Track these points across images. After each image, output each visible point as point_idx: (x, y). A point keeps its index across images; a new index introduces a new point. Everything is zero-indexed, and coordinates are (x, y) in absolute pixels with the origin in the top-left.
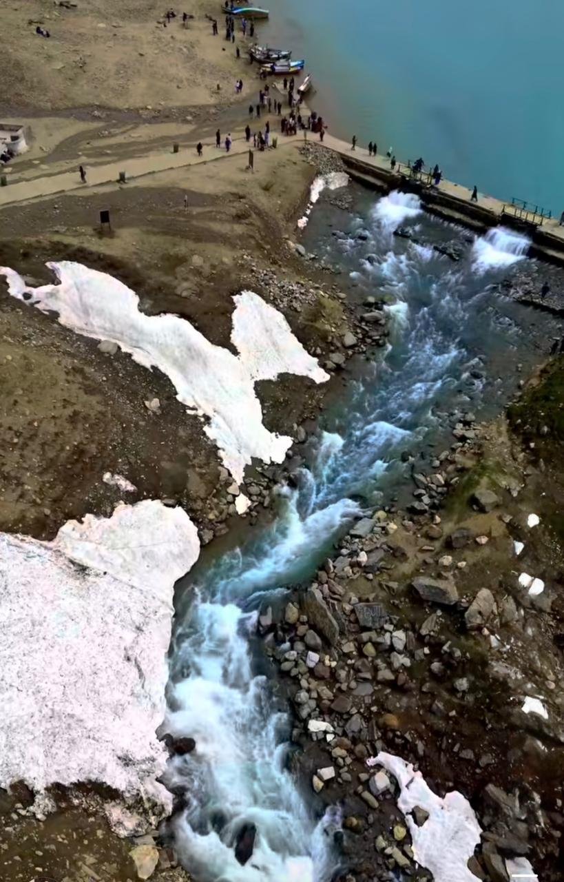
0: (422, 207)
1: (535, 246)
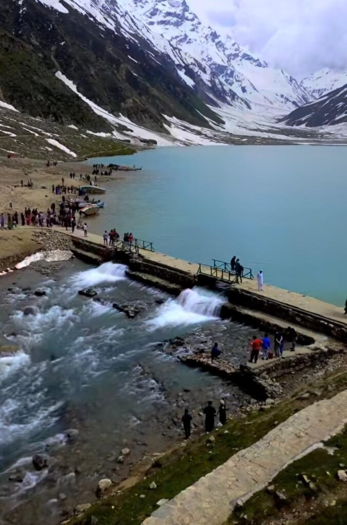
0: (127, 274)
1: (229, 305)
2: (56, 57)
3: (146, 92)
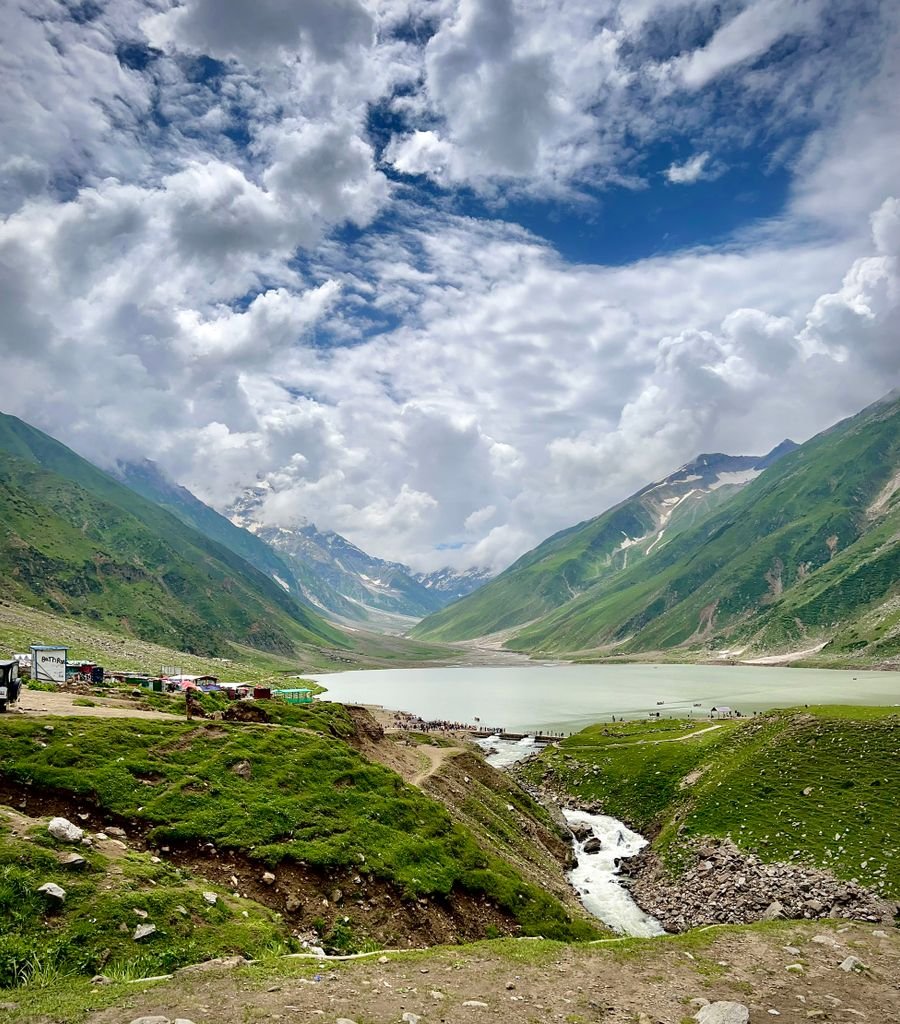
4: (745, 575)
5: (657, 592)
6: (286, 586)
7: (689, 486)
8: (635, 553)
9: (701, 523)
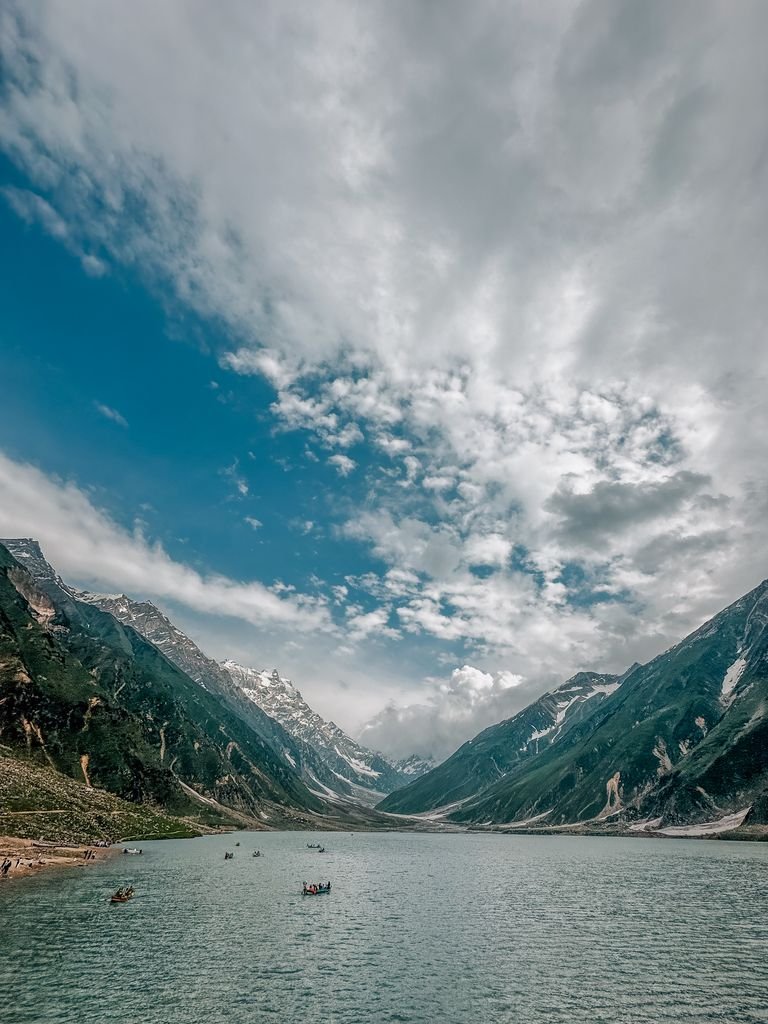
2: (165, 732)
3: (247, 771)
4: (636, 752)
5: (566, 769)
6: (293, 762)
7: (573, 694)
8: (543, 741)
9: (588, 717)
